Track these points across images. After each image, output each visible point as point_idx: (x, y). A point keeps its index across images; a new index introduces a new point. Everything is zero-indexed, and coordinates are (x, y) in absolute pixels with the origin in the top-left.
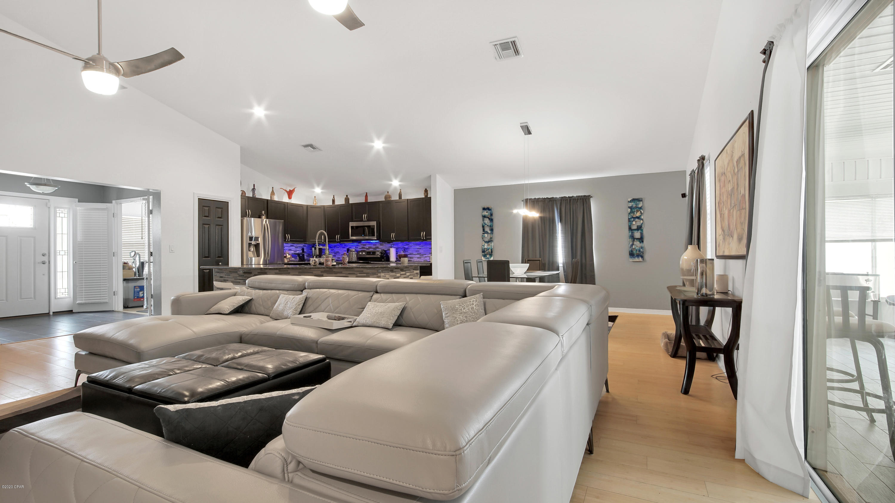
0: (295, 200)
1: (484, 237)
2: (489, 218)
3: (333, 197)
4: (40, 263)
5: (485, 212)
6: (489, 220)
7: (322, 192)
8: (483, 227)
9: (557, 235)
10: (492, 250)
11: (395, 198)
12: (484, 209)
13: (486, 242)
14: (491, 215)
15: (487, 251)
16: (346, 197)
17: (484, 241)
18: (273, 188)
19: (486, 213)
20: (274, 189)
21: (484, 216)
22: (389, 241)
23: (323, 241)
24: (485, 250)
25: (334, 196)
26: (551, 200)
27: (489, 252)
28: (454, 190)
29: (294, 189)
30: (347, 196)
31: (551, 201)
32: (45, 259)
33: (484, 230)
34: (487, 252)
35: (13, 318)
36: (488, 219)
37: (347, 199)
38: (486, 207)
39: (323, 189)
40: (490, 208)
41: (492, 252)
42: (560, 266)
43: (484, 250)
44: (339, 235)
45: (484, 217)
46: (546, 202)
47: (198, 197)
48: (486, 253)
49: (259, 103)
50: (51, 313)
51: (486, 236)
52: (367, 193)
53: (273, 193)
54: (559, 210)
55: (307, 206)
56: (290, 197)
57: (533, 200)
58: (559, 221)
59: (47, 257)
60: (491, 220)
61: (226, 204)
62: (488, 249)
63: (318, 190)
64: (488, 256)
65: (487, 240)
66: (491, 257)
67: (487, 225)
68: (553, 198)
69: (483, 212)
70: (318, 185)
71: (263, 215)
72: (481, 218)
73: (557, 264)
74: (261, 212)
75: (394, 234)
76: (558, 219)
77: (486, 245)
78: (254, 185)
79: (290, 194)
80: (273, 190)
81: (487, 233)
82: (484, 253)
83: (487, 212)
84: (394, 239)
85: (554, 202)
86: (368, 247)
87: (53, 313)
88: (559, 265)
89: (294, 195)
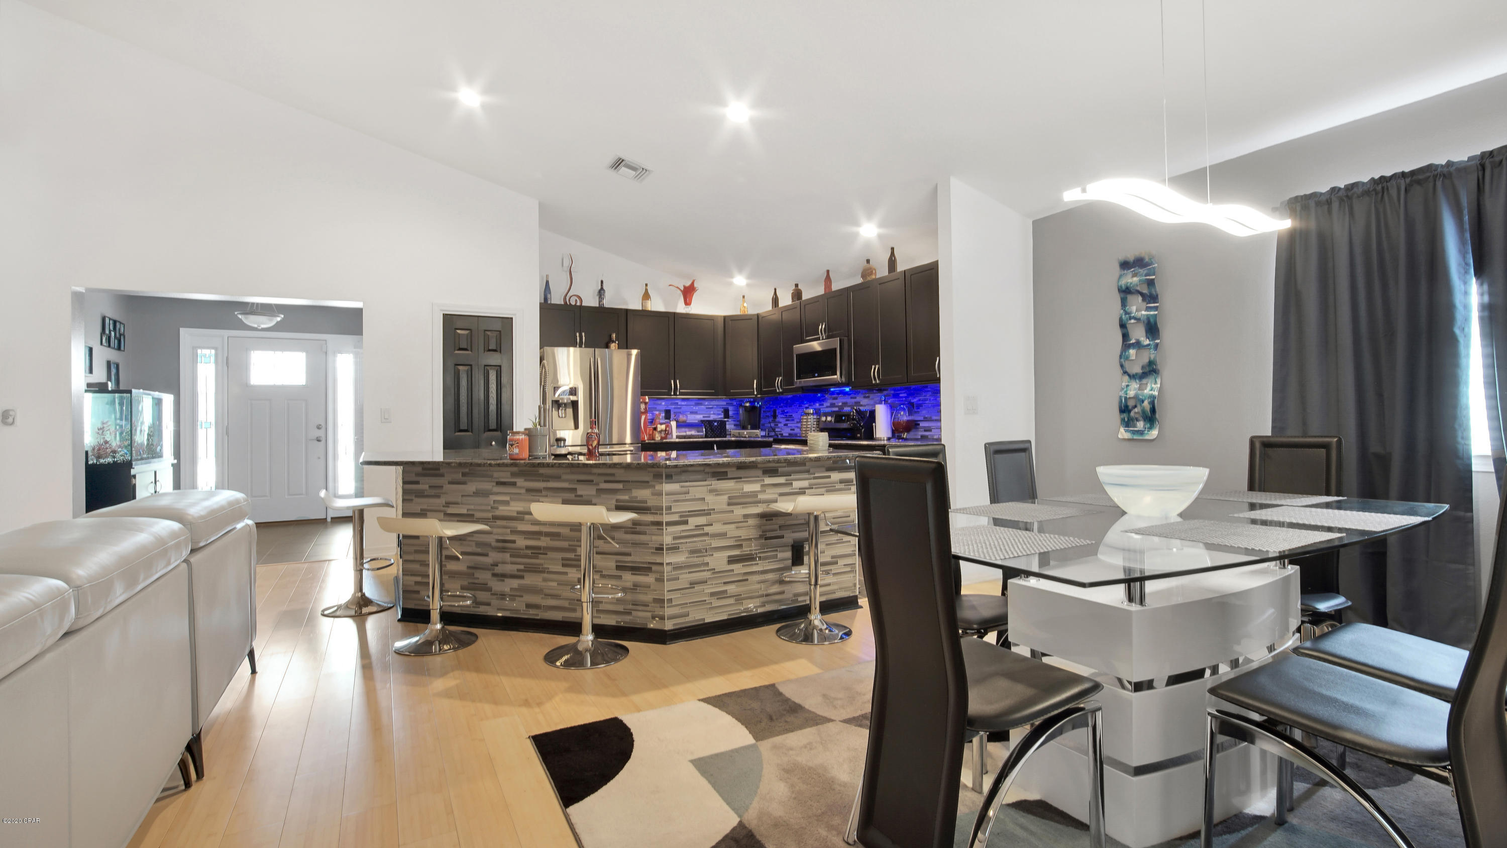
0: (699, 307)
1: (1127, 358)
2: (1142, 294)
3: (773, 291)
4: (313, 440)
5: (1129, 272)
6: (1144, 300)
7: (748, 285)
8: (1123, 326)
9: (1457, 331)
10: (1152, 404)
11: (882, 271)
12: (1125, 265)
13: (1132, 377)
14: (1151, 283)
15: (1135, 406)
16: (794, 287)
17: (1125, 372)
18: (646, 285)
19: (1132, 279)
20: (648, 288)
21: (1124, 287)
22: (871, 389)
23: (755, 393)
24: (1131, 403)
25: (775, 289)
26: (1421, 177)
27: (1144, 411)
28: (1034, 222)
29: (693, 283)
30: (797, 285)
31: (1419, 182)
32: (320, 433)
33: (1125, 336)
34: (1136, 410)
35: (277, 524)
36: (1140, 298)
37: (797, 294)
38: (1131, 257)
39: (748, 278)
40: (1147, 260)
41: (1153, 410)
42: (1474, 469)
43: (1127, 406)
44: (781, 376)
45: (1126, 292)
46: (1394, 192)
47: (442, 310)
48: (1132, 414)
49: (470, 78)
50: (329, 520)
51: (1134, 358)
52: (828, 271)
53: (646, 296)
54: (1466, 218)
55: (725, 318)
56: (687, 303)
57: (1323, 198)
58: (1467, 264)
59: (323, 430)
60: (1151, 298)
61: (508, 322)
62: (1139, 400)
63: (740, 281)
64: (1140, 425)
65: (1137, 369)
66: (1151, 428)
67: (1135, 318)
68: (1430, 167)
69: (1121, 276)
70: (740, 270)
71: (613, 342)
72: (1117, 298)
73: (1459, 462)
74: (610, 336)
75: (877, 366)
76: (1464, 257)
77: (1135, 385)
78: (602, 282)
79: (688, 292)
80: (646, 290)
81: (1138, 345)
82: (1125, 415)
83: (1135, 275)
84: (878, 382)
85: (1439, 184)
86: (840, 404)
87: (332, 518)
88: (1470, 465)
89: (695, 297)
